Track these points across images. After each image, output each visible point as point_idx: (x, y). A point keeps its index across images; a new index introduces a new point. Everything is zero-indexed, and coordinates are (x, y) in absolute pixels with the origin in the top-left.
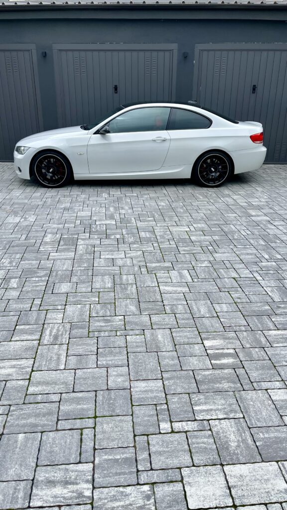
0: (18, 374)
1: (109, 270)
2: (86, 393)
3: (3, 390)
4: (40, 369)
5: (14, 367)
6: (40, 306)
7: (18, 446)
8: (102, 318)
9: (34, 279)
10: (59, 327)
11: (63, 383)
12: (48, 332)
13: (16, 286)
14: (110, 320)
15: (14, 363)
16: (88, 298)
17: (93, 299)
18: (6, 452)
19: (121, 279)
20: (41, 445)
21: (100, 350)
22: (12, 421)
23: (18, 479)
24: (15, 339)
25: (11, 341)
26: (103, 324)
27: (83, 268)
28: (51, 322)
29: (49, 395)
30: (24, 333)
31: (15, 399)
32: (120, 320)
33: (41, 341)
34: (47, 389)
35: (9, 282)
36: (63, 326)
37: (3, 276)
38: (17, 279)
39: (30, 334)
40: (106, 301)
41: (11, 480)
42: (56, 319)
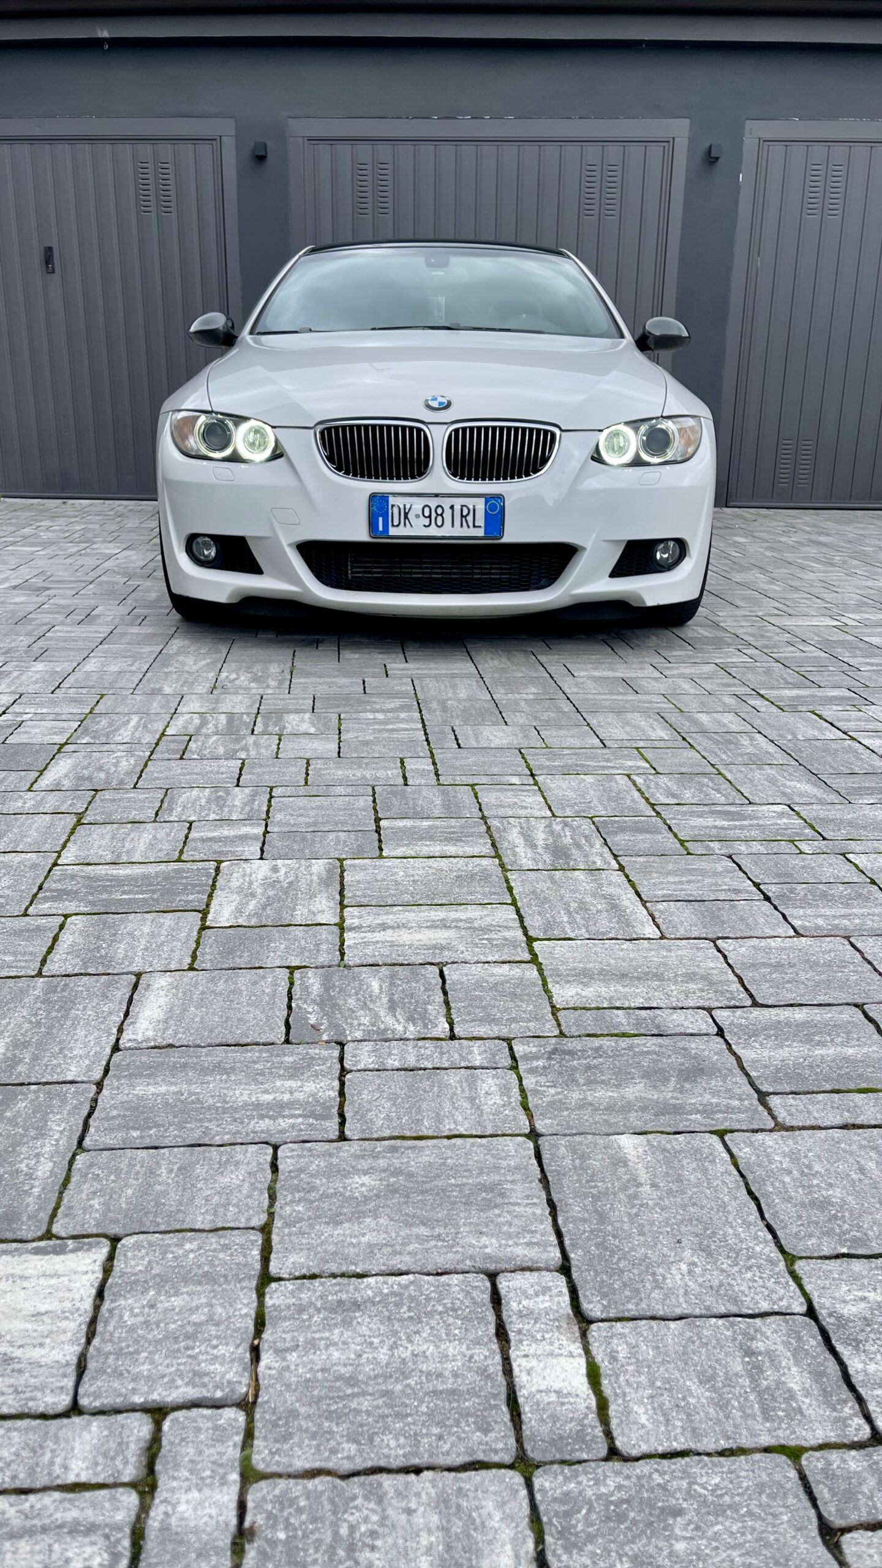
0: (476, 945)
1: (627, 701)
2: (816, 1010)
3: (445, 993)
4: (557, 933)
5: (446, 927)
6: (437, 775)
7: (643, 1177)
8: (706, 809)
9: (370, 716)
10: (549, 826)
11: (690, 977)
12: (514, 836)
13: (312, 730)
14: (738, 813)
15: (439, 914)
16: (608, 760)
17: (630, 763)
18: (596, 1198)
19: (694, 722)
20: (750, 1177)
21: (772, 890)
22: (552, 1091)
23: (734, 1309)
24: (400, 852)
25: (381, 857)
26: (726, 823)
27: (532, 697)
28: (510, 813)
29: (658, 1012)
30: (422, 839)
31: (514, 1020)
32: (781, 815)
33: (505, 860)
34: (638, 995)
35: (281, 719)
36: (566, 825)
37: (251, 706)
38: (307, 716)
39: (446, 839)
40: (684, 770)
41: (697, 1312)
42: (526, 808)
